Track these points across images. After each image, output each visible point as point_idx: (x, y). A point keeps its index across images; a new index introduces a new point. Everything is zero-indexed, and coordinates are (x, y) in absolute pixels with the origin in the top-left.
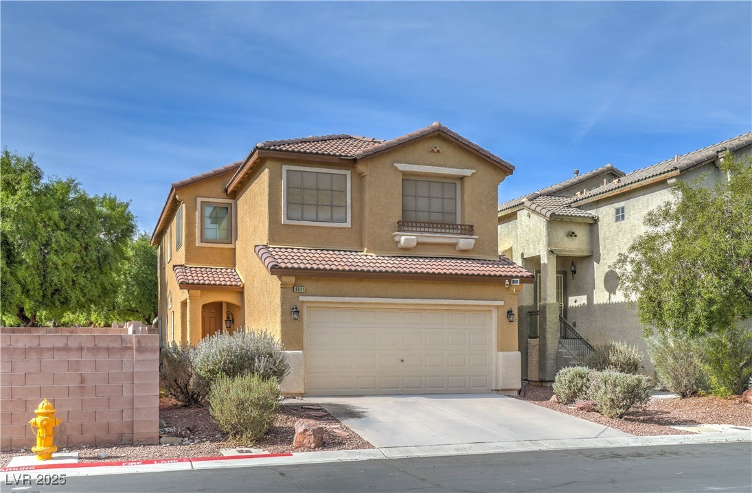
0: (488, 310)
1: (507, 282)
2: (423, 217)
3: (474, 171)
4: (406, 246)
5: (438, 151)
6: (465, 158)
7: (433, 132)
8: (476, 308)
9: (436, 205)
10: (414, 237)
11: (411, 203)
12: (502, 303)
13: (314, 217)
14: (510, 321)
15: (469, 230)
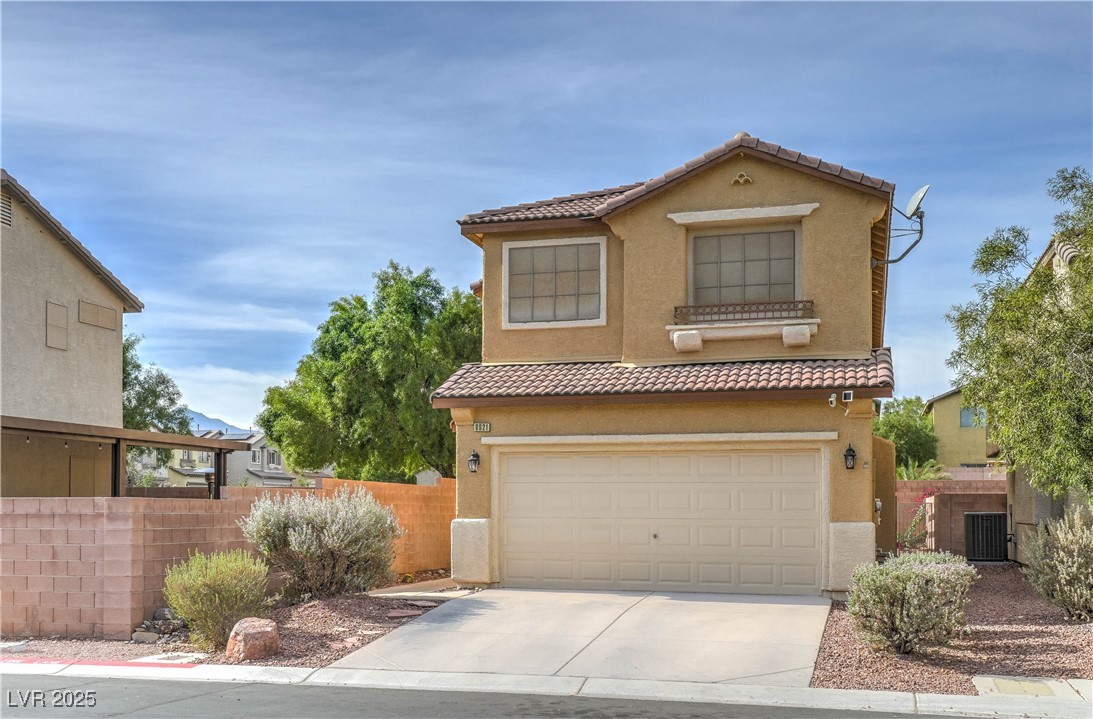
0: (813, 448)
1: (833, 398)
2: (732, 295)
3: (817, 205)
4: (682, 346)
5: (747, 181)
6: (801, 185)
7: (730, 151)
8: (787, 446)
9: (756, 273)
10: (694, 332)
11: (709, 275)
12: (834, 435)
13: (550, 314)
14: (848, 468)
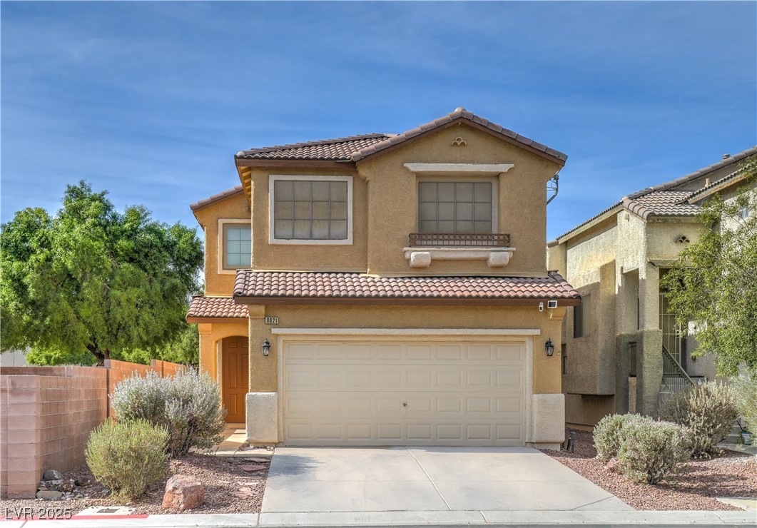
0: (521, 341)
1: (541, 305)
2: (447, 227)
3: (512, 165)
4: (418, 263)
5: (463, 144)
6: (500, 150)
7: (454, 120)
8: (503, 339)
9: (465, 211)
10: (427, 253)
11: (431, 210)
12: (537, 332)
13: (307, 234)
14: (548, 355)
15: (505, 241)
